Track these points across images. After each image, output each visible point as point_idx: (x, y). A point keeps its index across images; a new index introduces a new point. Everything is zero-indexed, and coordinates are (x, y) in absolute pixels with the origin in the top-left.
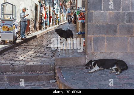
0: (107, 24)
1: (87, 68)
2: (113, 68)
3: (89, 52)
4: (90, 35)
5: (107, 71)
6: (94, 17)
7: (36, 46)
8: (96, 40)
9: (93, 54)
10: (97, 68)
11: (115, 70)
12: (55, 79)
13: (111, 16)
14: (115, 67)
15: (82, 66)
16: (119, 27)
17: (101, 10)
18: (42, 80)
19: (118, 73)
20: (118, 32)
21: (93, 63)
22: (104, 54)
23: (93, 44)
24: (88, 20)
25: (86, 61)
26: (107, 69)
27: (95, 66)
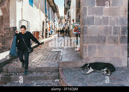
0: (98, 36)
1: (83, 70)
2: (104, 70)
3: (84, 57)
4: (85, 44)
5: (99, 73)
6: (88, 30)
7: (43, 50)
8: (90, 48)
9: (87, 59)
10: (91, 70)
11: (106, 72)
12: (59, 79)
13: (101, 29)
14: (105, 69)
15: (79, 68)
16: (107, 38)
17: (94, 25)
18: (49, 80)
19: (109, 74)
20: (107, 41)
21: (88, 66)
22: (96, 58)
23: (87, 50)
24: (84, 32)
25: (83, 64)
26: (99, 70)
27: (89, 68)
